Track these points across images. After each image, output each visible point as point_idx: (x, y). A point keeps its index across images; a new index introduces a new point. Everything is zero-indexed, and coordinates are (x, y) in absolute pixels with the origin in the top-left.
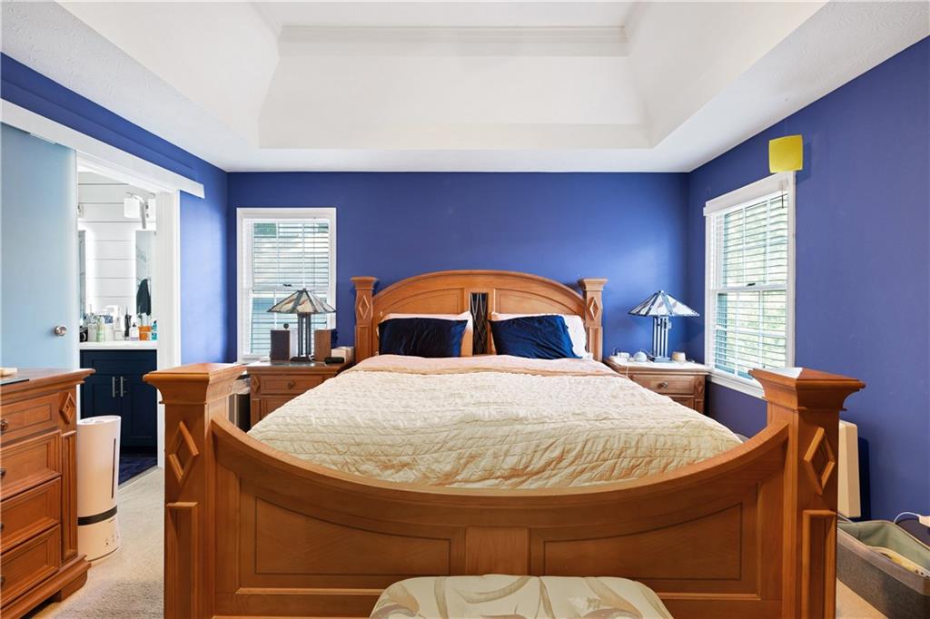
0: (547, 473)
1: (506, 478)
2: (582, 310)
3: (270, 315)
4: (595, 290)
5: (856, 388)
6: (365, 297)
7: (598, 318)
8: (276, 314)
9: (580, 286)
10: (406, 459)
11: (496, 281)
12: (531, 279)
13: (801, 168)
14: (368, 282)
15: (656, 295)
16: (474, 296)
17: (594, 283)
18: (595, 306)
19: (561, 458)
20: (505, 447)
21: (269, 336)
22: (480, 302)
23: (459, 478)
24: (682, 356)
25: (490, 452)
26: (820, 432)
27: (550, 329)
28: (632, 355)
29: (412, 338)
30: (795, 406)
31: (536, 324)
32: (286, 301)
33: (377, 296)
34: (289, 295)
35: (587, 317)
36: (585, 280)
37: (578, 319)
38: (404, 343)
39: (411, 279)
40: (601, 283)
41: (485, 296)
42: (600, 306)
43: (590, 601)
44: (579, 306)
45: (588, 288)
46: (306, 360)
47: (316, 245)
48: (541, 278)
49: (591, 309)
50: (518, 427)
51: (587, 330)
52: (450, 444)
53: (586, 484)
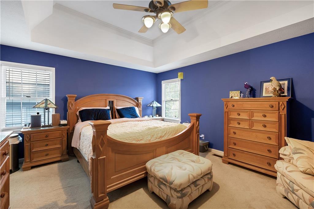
0: (165, 136)
1: (159, 138)
2: (138, 105)
3: (34, 109)
4: (141, 101)
5: (201, 115)
6: (72, 102)
7: (141, 107)
8: (36, 108)
9: (137, 99)
10: (141, 138)
11: (116, 97)
12: (125, 97)
13: (183, 78)
14: (74, 97)
15: (153, 101)
16: (109, 101)
17: (140, 99)
18: (141, 105)
19: (166, 133)
20: (158, 133)
21: (30, 118)
22: (111, 103)
23: (151, 140)
24: (158, 115)
25: (156, 134)
26: (198, 122)
27: (133, 110)
28: (148, 116)
29: (96, 115)
30: (196, 119)
31: (129, 109)
32: (41, 103)
33: (76, 102)
34: (41, 101)
35: (139, 107)
36: (139, 98)
37: (137, 107)
38: (93, 117)
39: (90, 96)
40: (142, 98)
41: (113, 102)
42: (142, 104)
43: (178, 153)
44: (137, 104)
45: (139, 100)
46: (49, 126)
47: (46, 81)
48: (128, 97)
49: (140, 105)
50: (158, 129)
51: (139, 110)
52: (148, 134)
53: (171, 137)
